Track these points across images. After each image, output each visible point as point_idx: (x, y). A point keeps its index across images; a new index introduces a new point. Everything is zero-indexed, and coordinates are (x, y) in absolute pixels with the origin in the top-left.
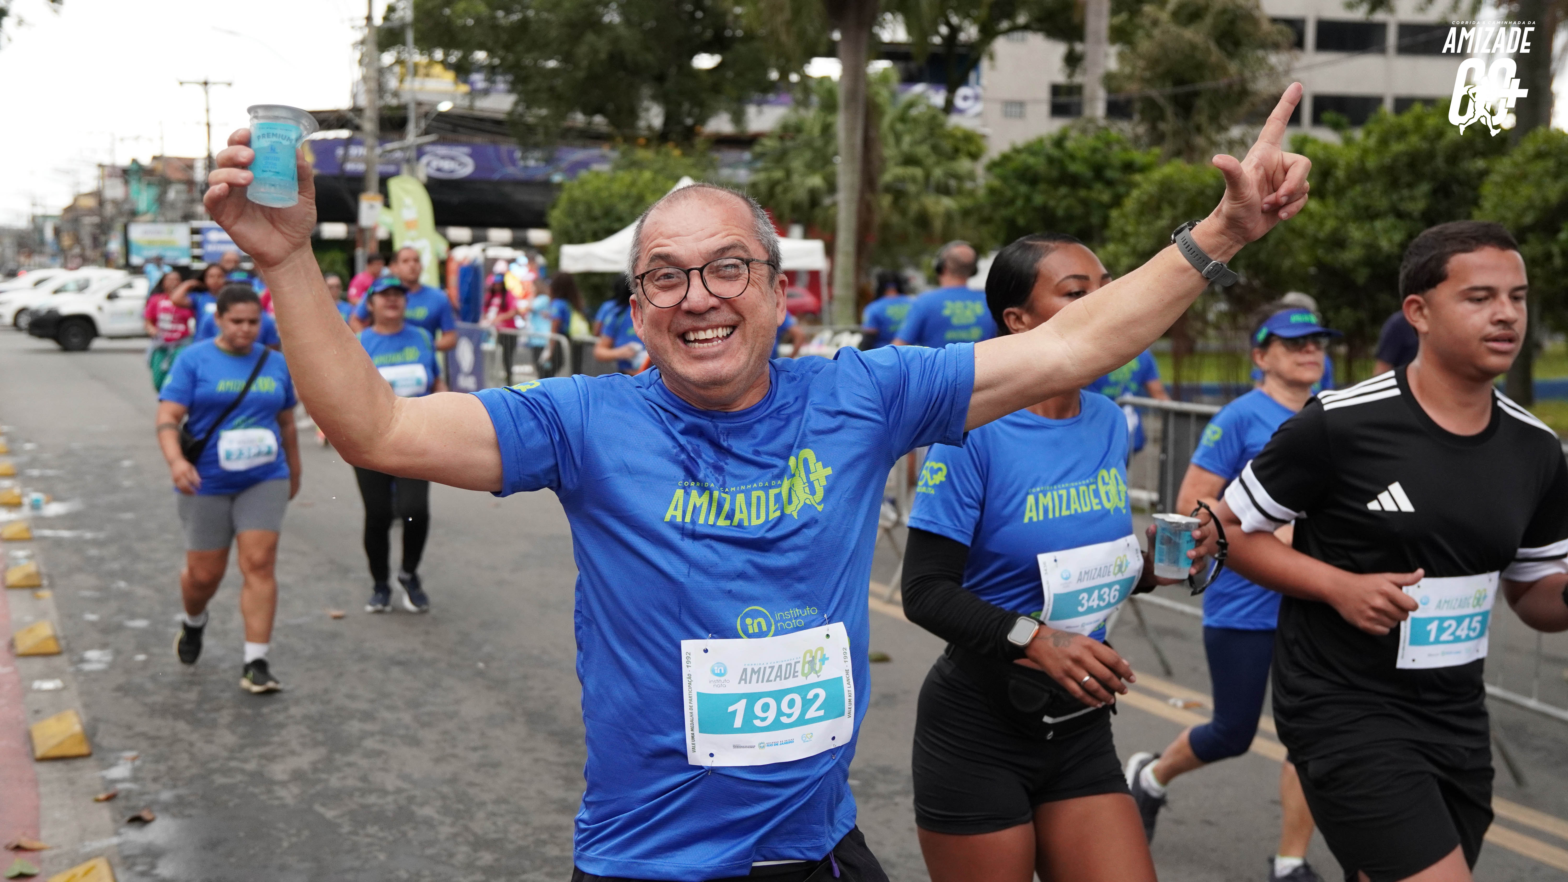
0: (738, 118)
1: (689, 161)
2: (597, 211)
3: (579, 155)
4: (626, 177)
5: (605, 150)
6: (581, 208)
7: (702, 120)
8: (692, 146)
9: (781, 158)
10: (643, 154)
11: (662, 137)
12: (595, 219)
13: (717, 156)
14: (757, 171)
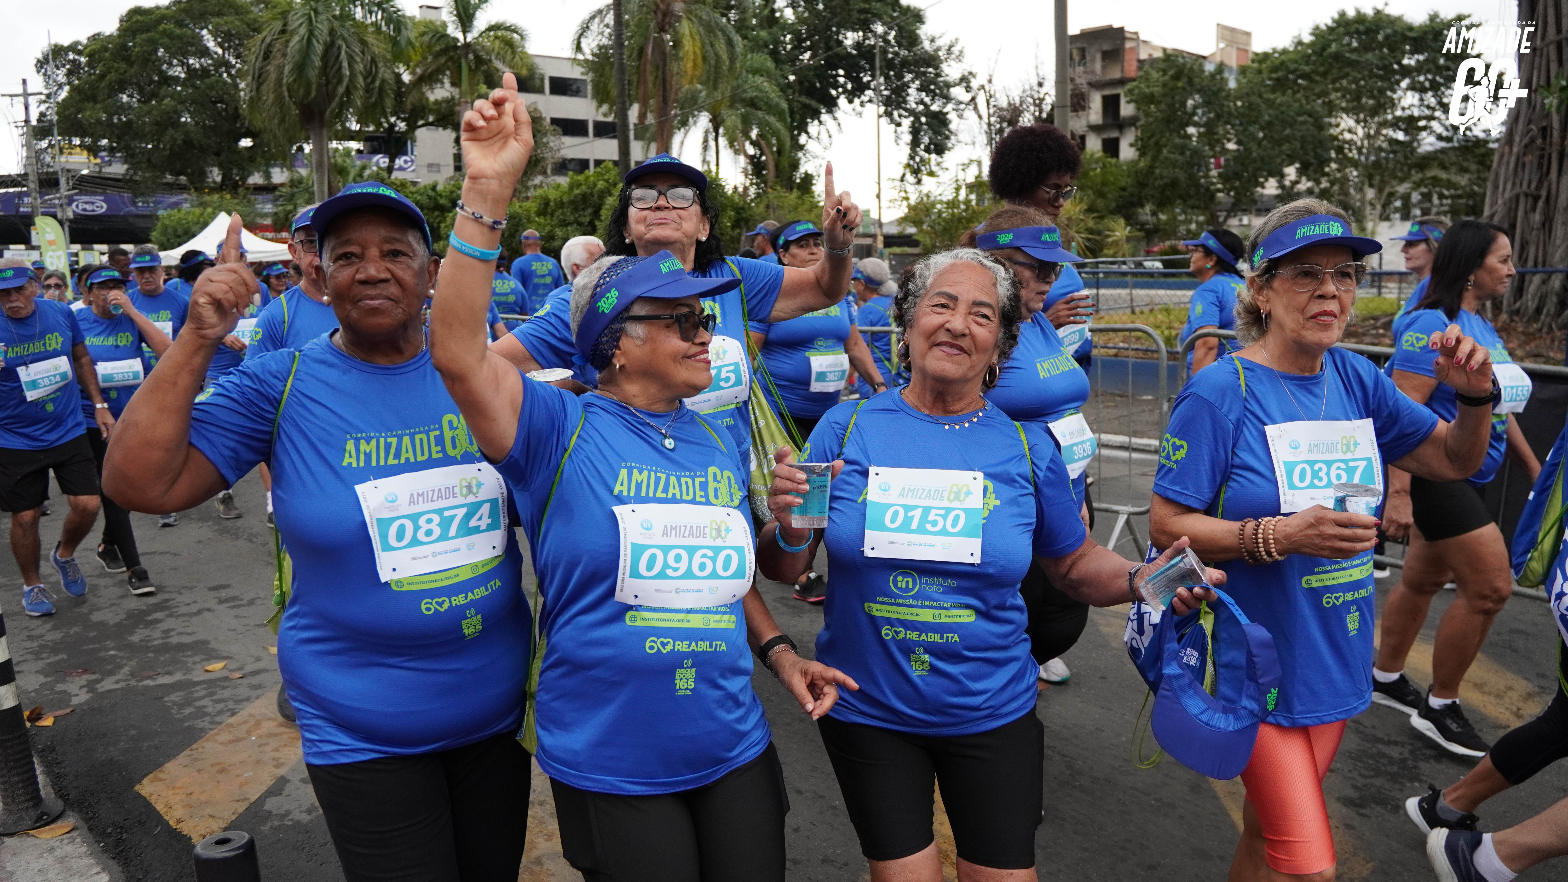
0: (268, 176)
1: (236, 201)
2: (180, 232)
3: (174, 199)
4: (197, 211)
5: (185, 196)
6: (170, 230)
7: (244, 179)
8: (236, 193)
9: (291, 198)
10: (207, 198)
11: (219, 188)
12: (179, 237)
13: (252, 198)
14: (277, 206)
